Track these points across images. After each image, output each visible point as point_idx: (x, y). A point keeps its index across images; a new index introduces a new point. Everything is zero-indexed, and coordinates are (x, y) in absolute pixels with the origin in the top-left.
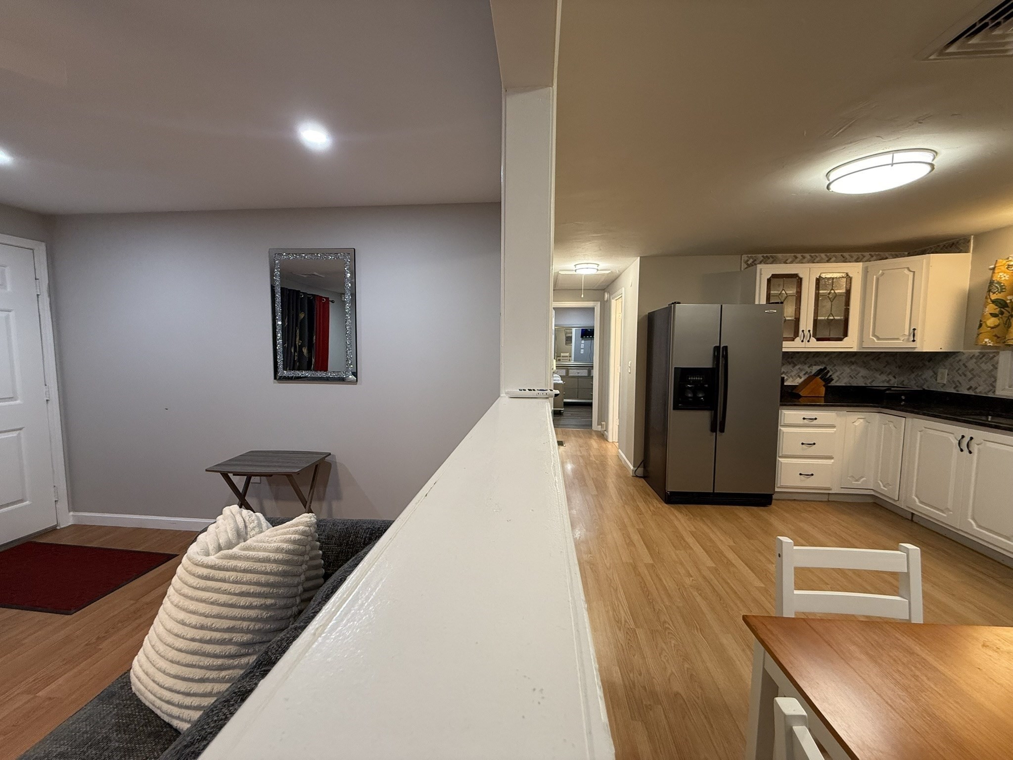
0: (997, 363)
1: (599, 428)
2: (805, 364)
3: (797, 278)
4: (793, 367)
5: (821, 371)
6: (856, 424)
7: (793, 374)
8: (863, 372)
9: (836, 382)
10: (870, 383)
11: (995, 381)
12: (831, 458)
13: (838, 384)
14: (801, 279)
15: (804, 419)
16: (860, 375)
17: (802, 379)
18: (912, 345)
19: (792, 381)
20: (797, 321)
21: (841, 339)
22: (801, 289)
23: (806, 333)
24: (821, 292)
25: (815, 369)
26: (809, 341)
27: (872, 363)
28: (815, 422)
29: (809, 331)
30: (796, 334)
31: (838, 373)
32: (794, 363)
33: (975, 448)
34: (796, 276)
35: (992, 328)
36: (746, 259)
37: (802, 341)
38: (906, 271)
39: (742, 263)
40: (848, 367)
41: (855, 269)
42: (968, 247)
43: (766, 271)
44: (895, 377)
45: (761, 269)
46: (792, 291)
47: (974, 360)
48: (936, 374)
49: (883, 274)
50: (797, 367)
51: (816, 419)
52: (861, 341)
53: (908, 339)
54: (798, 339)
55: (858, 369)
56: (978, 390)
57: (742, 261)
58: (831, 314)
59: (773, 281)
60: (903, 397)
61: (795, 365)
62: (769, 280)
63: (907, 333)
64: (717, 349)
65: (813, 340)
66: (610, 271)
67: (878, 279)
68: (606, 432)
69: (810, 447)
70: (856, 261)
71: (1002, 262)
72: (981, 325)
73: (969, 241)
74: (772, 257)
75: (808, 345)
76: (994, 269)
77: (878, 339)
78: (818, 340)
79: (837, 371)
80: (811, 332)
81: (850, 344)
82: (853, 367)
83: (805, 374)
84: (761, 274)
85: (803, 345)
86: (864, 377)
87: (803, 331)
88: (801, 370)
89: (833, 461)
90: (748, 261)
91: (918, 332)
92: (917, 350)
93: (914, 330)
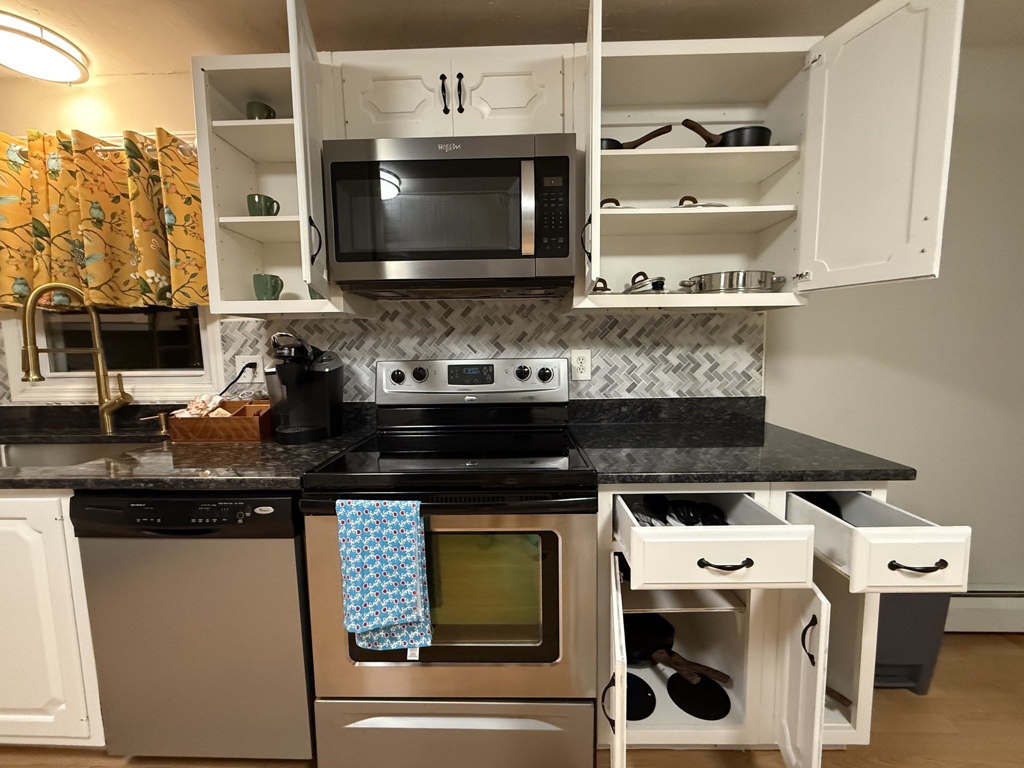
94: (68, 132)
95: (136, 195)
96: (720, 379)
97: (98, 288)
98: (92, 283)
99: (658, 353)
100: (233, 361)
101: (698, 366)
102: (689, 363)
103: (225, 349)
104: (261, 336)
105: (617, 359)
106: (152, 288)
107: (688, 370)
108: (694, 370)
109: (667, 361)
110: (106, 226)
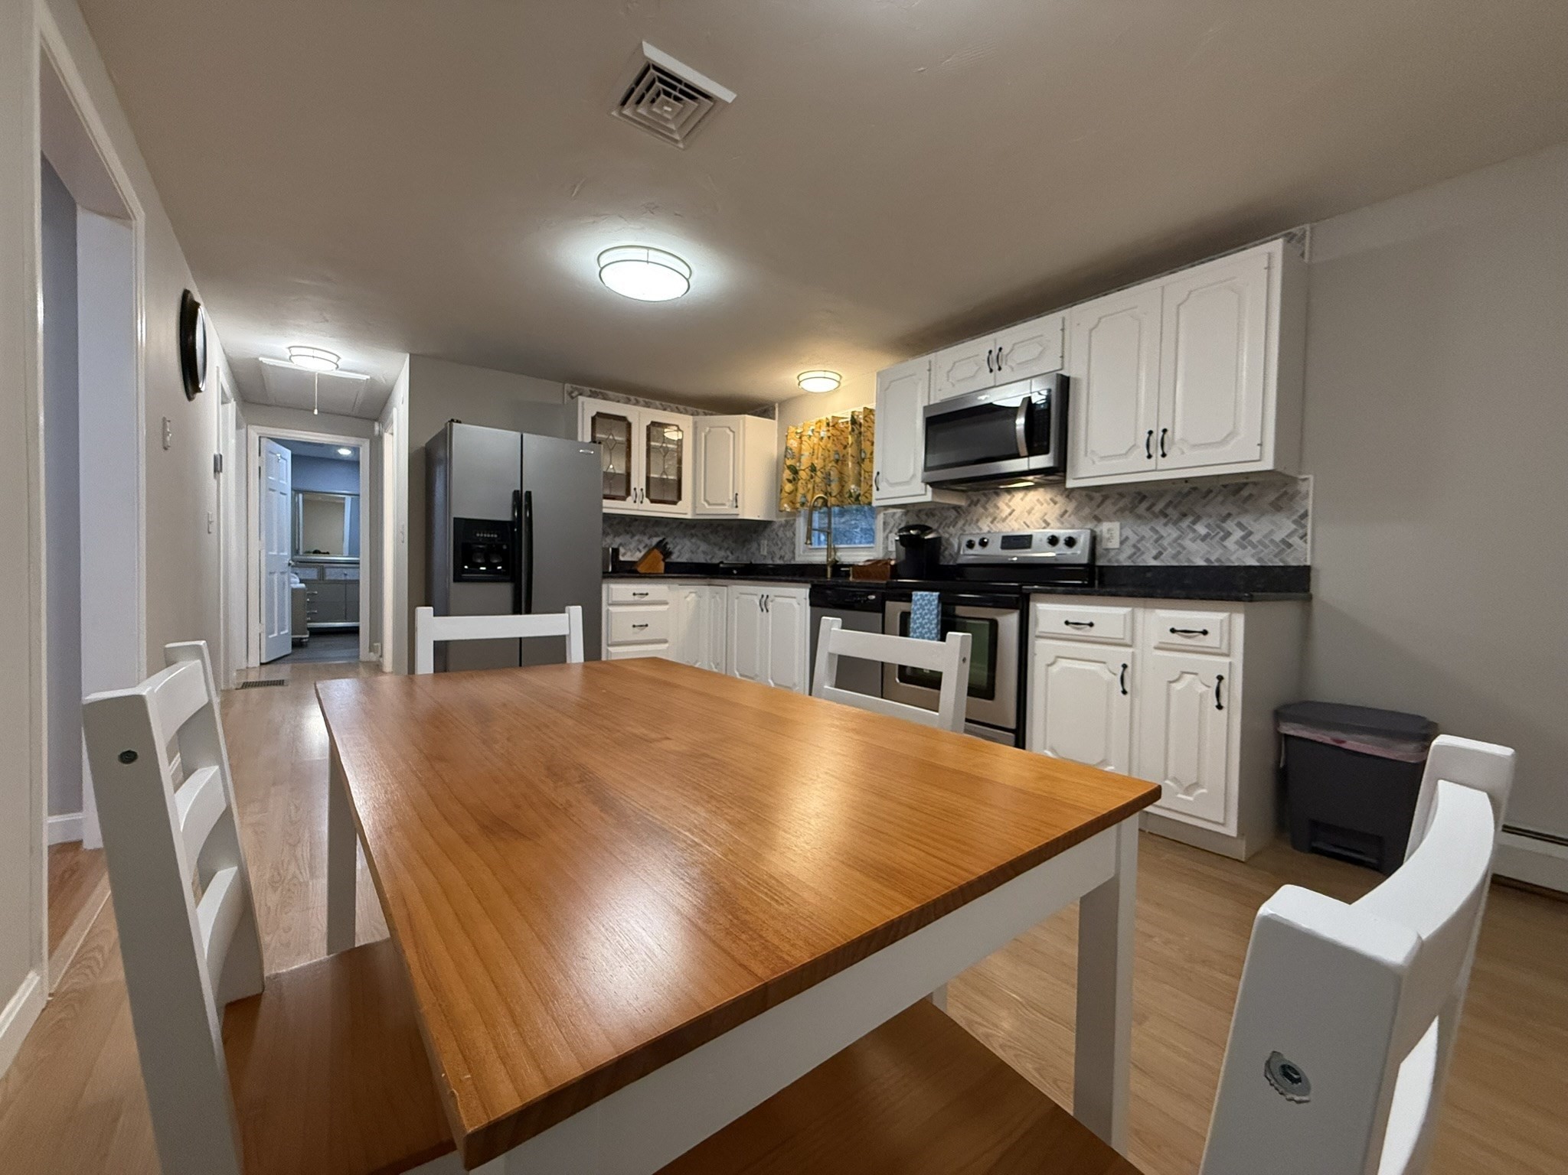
0: (795, 530)
1: (373, 657)
2: (645, 534)
3: (626, 422)
4: (632, 538)
5: (661, 542)
6: (688, 599)
7: (632, 547)
8: (703, 547)
9: (678, 557)
10: (711, 559)
11: (794, 548)
12: (665, 641)
13: (679, 560)
14: (630, 424)
15: (634, 594)
16: (701, 549)
17: (643, 553)
18: (735, 511)
19: (632, 556)
20: (628, 475)
21: (675, 503)
22: (630, 437)
23: (638, 491)
24: (652, 443)
25: (655, 540)
26: (642, 502)
27: (711, 536)
28: (646, 598)
29: (642, 490)
30: (628, 493)
31: (679, 547)
32: (632, 532)
33: (770, 607)
34: (623, 419)
35: (789, 494)
36: (570, 389)
37: (635, 502)
38: (728, 431)
39: (566, 395)
40: (690, 540)
41: (686, 421)
42: (774, 414)
43: (589, 407)
44: (732, 553)
45: (583, 403)
46: (621, 438)
47: (782, 529)
48: (759, 545)
49: (710, 431)
50: (636, 538)
51: (647, 594)
52: (694, 507)
53: (732, 504)
54: (630, 499)
55: (698, 542)
56: (785, 559)
57: (565, 392)
58: (664, 472)
59: (598, 420)
60: (735, 572)
61: (633, 536)
62: (593, 419)
63: (731, 498)
64: (517, 495)
65: (647, 500)
66: (368, 377)
67: (706, 437)
68: (381, 659)
69: (642, 629)
70: (686, 412)
71: (792, 429)
72: (781, 490)
73: (775, 409)
74: (601, 393)
75: (642, 507)
76: (787, 436)
77: (709, 504)
78: (652, 501)
79: (677, 544)
80: (644, 491)
81: (683, 510)
82: (693, 540)
83: (645, 547)
84: (583, 410)
85: (635, 506)
86: (704, 552)
87: (635, 489)
88: (640, 541)
89: (667, 645)
90: (572, 392)
91: (739, 498)
92: (740, 517)
93: (737, 494)
94: (830, 418)
95: (852, 444)
96: (1254, 546)
97: (835, 497)
98: (834, 494)
99: (1185, 523)
100: (887, 537)
101: (1228, 534)
102: (1218, 533)
103: (884, 530)
104: (902, 520)
105: (1145, 530)
106: (853, 494)
107: (1217, 538)
108: (1224, 538)
109: (1194, 531)
110: (840, 462)
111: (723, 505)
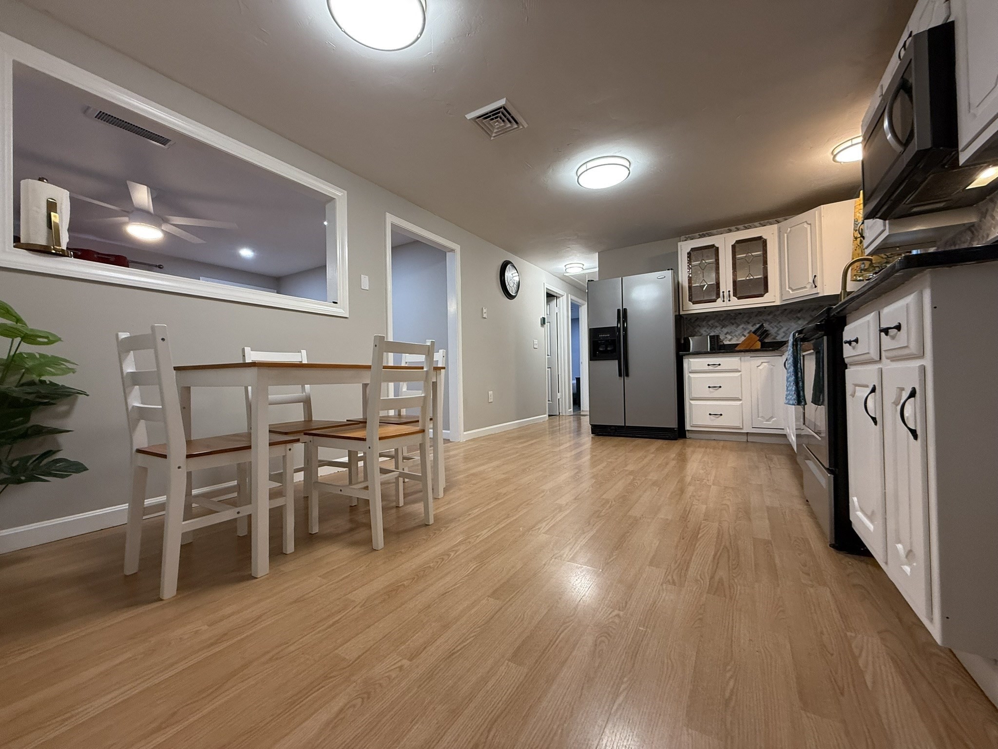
2: (749, 323)
3: (714, 248)
4: (737, 327)
5: (760, 327)
6: (761, 367)
7: (737, 334)
12: (739, 400)
14: (718, 248)
15: (709, 365)
17: (745, 337)
18: (814, 291)
19: (737, 340)
20: (718, 284)
21: (762, 296)
22: (718, 257)
23: (727, 293)
24: (738, 256)
25: (756, 326)
26: (730, 300)
28: (719, 368)
29: (729, 291)
30: (718, 296)
32: (737, 324)
34: (712, 246)
37: (724, 301)
38: (805, 225)
41: (769, 231)
43: (685, 247)
45: (681, 246)
46: (710, 260)
49: (792, 230)
50: (741, 327)
51: (720, 365)
52: (781, 295)
53: (812, 286)
54: (720, 300)
58: (751, 275)
59: (693, 253)
62: (689, 253)
63: (810, 281)
64: (620, 311)
65: (734, 299)
69: (716, 390)
75: (729, 304)
77: (793, 290)
78: (739, 298)
80: (732, 292)
81: (773, 298)
85: (724, 304)
87: (724, 292)
88: (745, 329)
89: (741, 402)
91: (818, 279)
92: (820, 295)
93: (815, 276)
111: (805, 287)
